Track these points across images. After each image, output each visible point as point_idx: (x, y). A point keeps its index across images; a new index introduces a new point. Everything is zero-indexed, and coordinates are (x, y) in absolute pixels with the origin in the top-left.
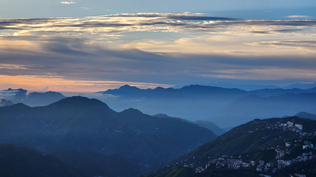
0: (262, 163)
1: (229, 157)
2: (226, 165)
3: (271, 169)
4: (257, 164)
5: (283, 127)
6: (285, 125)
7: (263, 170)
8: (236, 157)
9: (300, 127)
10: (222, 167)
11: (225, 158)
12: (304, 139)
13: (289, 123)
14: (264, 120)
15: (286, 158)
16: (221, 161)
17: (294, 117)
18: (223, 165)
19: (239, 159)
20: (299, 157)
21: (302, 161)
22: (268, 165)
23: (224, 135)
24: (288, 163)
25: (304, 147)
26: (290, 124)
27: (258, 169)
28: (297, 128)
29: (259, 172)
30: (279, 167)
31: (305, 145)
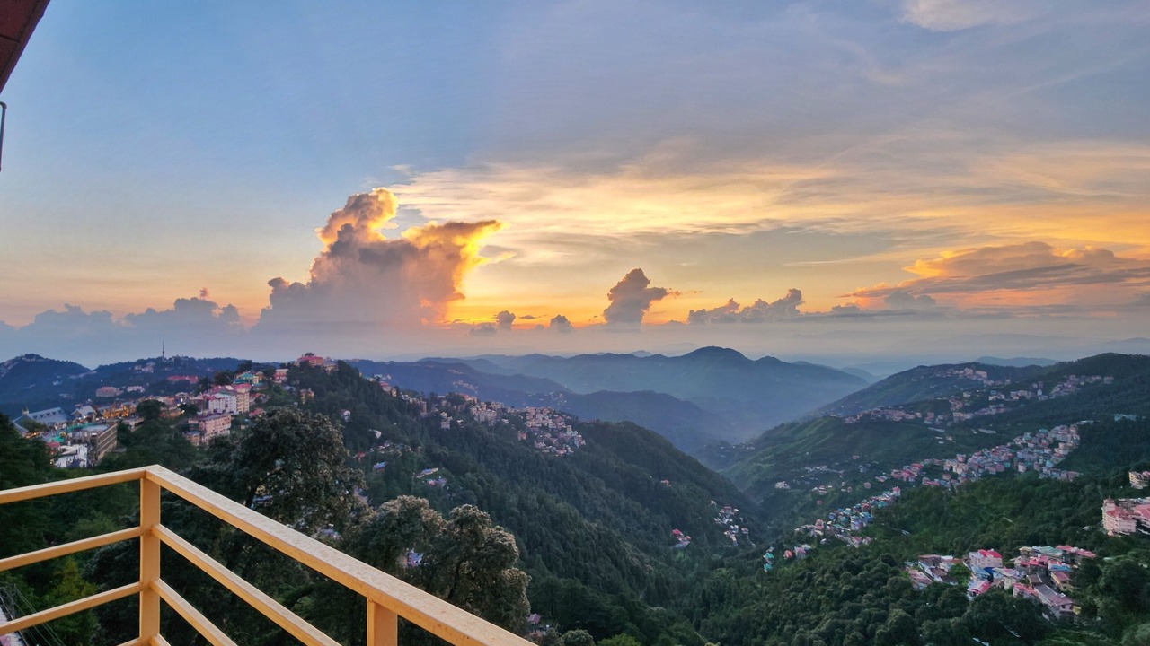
0: (931, 415)
1: (887, 408)
2: (883, 416)
3: (944, 422)
4: (925, 416)
5: (958, 375)
6: (962, 372)
7: (933, 422)
8: (896, 408)
9: (984, 374)
10: (878, 418)
11: (882, 409)
12: (990, 388)
13: (967, 369)
14: (931, 367)
15: (965, 410)
16: (878, 412)
17: (974, 363)
18: (879, 416)
19: (900, 410)
20: (984, 410)
21: (989, 415)
22: (940, 417)
23: (879, 383)
24: (968, 416)
25: (991, 398)
26: (969, 371)
27: (926, 422)
28: (980, 376)
29: (927, 426)
30: (955, 420)
31: (991, 395)
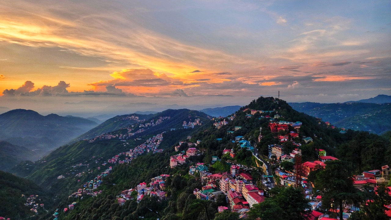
0: (121, 135)
1: (106, 134)
2: (105, 137)
3: (126, 137)
4: (119, 136)
5: (130, 118)
6: (131, 117)
7: (122, 138)
8: (109, 133)
9: (138, 118)
10: (102, 139)
11: (104, 135)
12: (140, 123)
13: (132, 116)
14: (121, 116)
15: (132, 132)
16: (102, 136)
17: (135, 114)
18: (103, 138)
19: (111, 134)
20: (138, 131)
21: (139, 133)
22: (124, 136)
23: (102, 124)
24: (133, 134)
25: (140, 127)
26: (133, 117)
27: (120, 138)
28: (137, 119)
29: (120, 140)
30: (129, 136)
31: (140, 126)
